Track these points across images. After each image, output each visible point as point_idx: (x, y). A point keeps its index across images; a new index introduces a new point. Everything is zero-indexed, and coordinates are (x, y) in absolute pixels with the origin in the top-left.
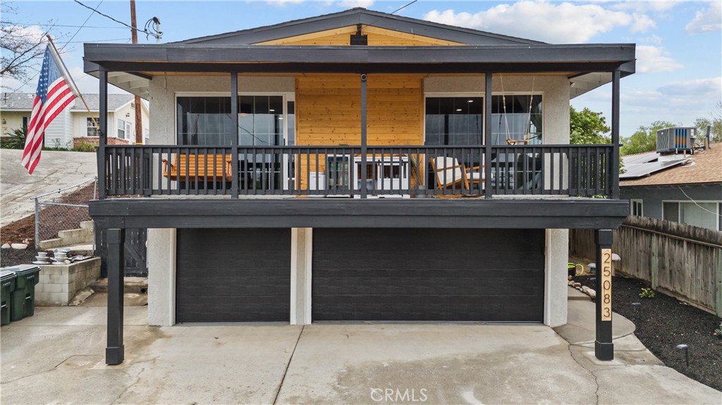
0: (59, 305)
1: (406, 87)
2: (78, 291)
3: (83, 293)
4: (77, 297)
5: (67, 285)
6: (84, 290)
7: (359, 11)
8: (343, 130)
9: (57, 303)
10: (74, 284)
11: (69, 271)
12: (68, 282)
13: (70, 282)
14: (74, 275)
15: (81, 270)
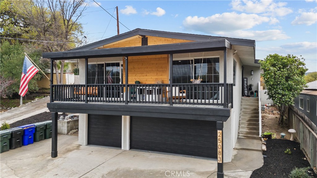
0: (64, 134)
1: (162, 57)
2: (71, 130)
3: (73, 131)
4: (71, 132)
5: (66, 128)
6: (74, 129)
7: (138, 30)
8: (139, 75)
9: (64, 133)
10: (70, 127)
11: (67, 123)
12: (66, 126)
13: (68, 127)
14: (69, 125)
15: (72, 122)
